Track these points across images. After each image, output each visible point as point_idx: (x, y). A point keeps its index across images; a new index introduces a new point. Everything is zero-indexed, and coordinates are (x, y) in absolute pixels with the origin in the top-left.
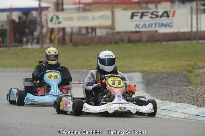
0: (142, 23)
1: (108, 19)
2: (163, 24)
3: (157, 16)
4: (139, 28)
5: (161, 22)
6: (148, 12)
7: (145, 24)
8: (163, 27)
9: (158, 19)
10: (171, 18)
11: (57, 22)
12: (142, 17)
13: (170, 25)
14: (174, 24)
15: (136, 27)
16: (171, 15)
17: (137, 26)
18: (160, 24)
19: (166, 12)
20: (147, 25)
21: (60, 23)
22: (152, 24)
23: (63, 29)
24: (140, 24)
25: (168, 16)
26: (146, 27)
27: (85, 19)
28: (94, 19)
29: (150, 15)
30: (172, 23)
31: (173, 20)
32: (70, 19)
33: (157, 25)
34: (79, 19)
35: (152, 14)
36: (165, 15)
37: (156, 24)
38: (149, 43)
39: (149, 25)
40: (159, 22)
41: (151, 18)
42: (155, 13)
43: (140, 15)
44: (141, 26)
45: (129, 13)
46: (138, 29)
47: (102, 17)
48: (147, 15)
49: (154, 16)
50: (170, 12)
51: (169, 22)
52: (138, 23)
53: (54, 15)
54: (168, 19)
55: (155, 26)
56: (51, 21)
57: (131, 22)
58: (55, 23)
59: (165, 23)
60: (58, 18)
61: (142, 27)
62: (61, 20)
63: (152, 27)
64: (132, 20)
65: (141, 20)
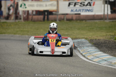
0: (75, 9)
1: (55, 6)
2: (87, 10)
3: (84, 5)
5: (86, 9)
6: (79, 3)
7: (76, 10)
8: (88, 12)
9: (84, 7)
11: (24, 7)
12: (75, 6)
13: (92, 10)
14: (94, 10)
16: (92, 5)
17: (72, 11)
18: (85, 10)
19: (89, 3)
20: (78, 10)
21: (26, 8)
22: (81, 10)
23: (28, 11)
24: (74, 10)
25: (90, 5)
26: (77, 11)
27: (41, 6)
28: (46, 6)
29: (79, 4)
30: (93, 9)
32: (32, 6)
33: (84, 10)
34: (37, 6)
35: (81, 3)
36: (89, 4)
37: (83, 10)
38: (79, 21)
39: (79, 10)
41: (80, 6)
42: (83, 3)
43: (74, 4)
44: (74, 11)
45: (67, 3)
46: (72, 13)
47: (51, 5)
48: (78, 4)
49: (82, 5)
50: (92, 2)
51: (91, 9)
52: (73, 9)
53: (22, 3)
54: (90, 7)
55: (83, 11)
56: (21, 6)
58: (23, 8)
59: (88, 9)
60: (25, 5)
61: (75, 11)
62: (27, 6)
63: (81, 11)
64: (69, 7)
65: (75, 7)
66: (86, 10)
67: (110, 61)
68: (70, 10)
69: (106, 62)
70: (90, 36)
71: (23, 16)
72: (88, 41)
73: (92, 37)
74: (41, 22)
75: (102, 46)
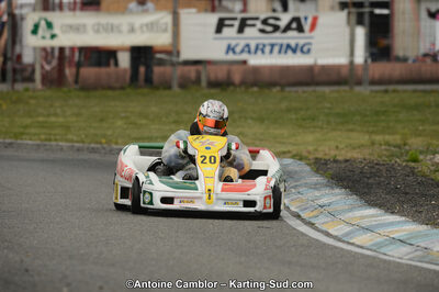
0: (242, 43)
1: (165, 30)
2: (288, 46)
3: (276, 28)
4: (234, 52)
5: (285, 42)
6: (256, 19)
7: (248, 46)
8: (290, 53)
10: (307, 34)
11: (48, 35)
12: (241, 30)
13: (305, 49)
14: (313, 48)
15: (227, 52)
16: (307, 27)
17: (230, 49)
18: (281, 46)
19: (297, 19)
20: (253, 48)
21: (53, 36)
22: (264, 46)
23: (62, 50)
24: (237, 45)
25: (300, 29)
26: (249, 52)
27: (111, 28)
29: (259, 25)
30: (310, 44)
31: (311, 38)
32: (78, 29)
33: (276, 49)
34: (98, 29)
35: (265, 22)
36: (294, 25)
37: (272, 46)
38: (255, 89)
39: (257, 48)
40: (280, 41)
41: (262, 31)
42: (271, 21)
43: (237, 24)
44: (238, 49)
46: (231, 57)
48: (254, 26)
49: (269, 28)
50: (306, 19)
51: (301, 42)
52: (233, 43)
53: (41, 19)
54: (302, 35)
55: (271, 51)
56: (35, 31)
57: (216, 39)
58: (43, 38)
59: (293, 43)
60: (50, 25)
61: (242, 51)
62: (56, 31)
63: (263, 51)
64: (218, 36)
65: (240, 35)
66: (284, 47)
67: (423, 245)
68: (223, 45)
69: (406, 249)
70: (311, 148)
71: (42, 67)
72: (308, 165)
73: (316, 150)
74: (110, 93)
75: (369, 186)
